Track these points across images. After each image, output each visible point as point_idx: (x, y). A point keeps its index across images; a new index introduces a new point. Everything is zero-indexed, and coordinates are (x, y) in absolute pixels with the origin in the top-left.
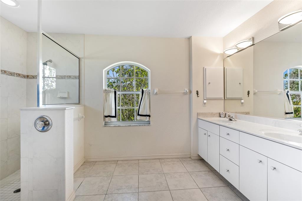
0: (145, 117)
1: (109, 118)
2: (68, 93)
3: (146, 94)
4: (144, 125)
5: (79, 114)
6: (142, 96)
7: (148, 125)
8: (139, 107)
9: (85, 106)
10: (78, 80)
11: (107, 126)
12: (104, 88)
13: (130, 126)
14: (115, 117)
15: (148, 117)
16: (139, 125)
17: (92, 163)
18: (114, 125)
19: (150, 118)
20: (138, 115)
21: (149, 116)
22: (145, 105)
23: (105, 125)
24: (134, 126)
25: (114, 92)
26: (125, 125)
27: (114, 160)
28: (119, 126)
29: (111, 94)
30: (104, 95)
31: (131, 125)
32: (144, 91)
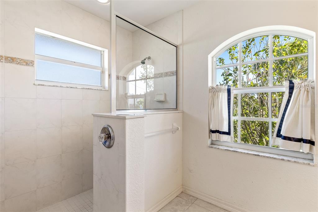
0: (299, 143)
1: (218, 134)
2: (165, 95)
3: (303, 90)
4: (293, 160)
5: (173, 124)
6: (290, 96)
7: (306, 162)
8: (282, 121)
9: (183, 112)
10: (175, 76)
11: (214, 148)
12: (210, 84)
13: (258, 155)
14: (229, 133)
15: (308, 145)
16: (281, 157)
17: (192, 198)
18: (226, 148)
19: (314, 148)
20: (279, 135)
21: (312, 143)
22: (297, 115)
23: (212, 144)
24: (268, 157)
25: (226, 91)
26: (246, 152)
27: (225, 208)
28: (234, 151)
29: (221, 94)
30: (210, 95)
31: (261, 154)
32: (295, 85)
